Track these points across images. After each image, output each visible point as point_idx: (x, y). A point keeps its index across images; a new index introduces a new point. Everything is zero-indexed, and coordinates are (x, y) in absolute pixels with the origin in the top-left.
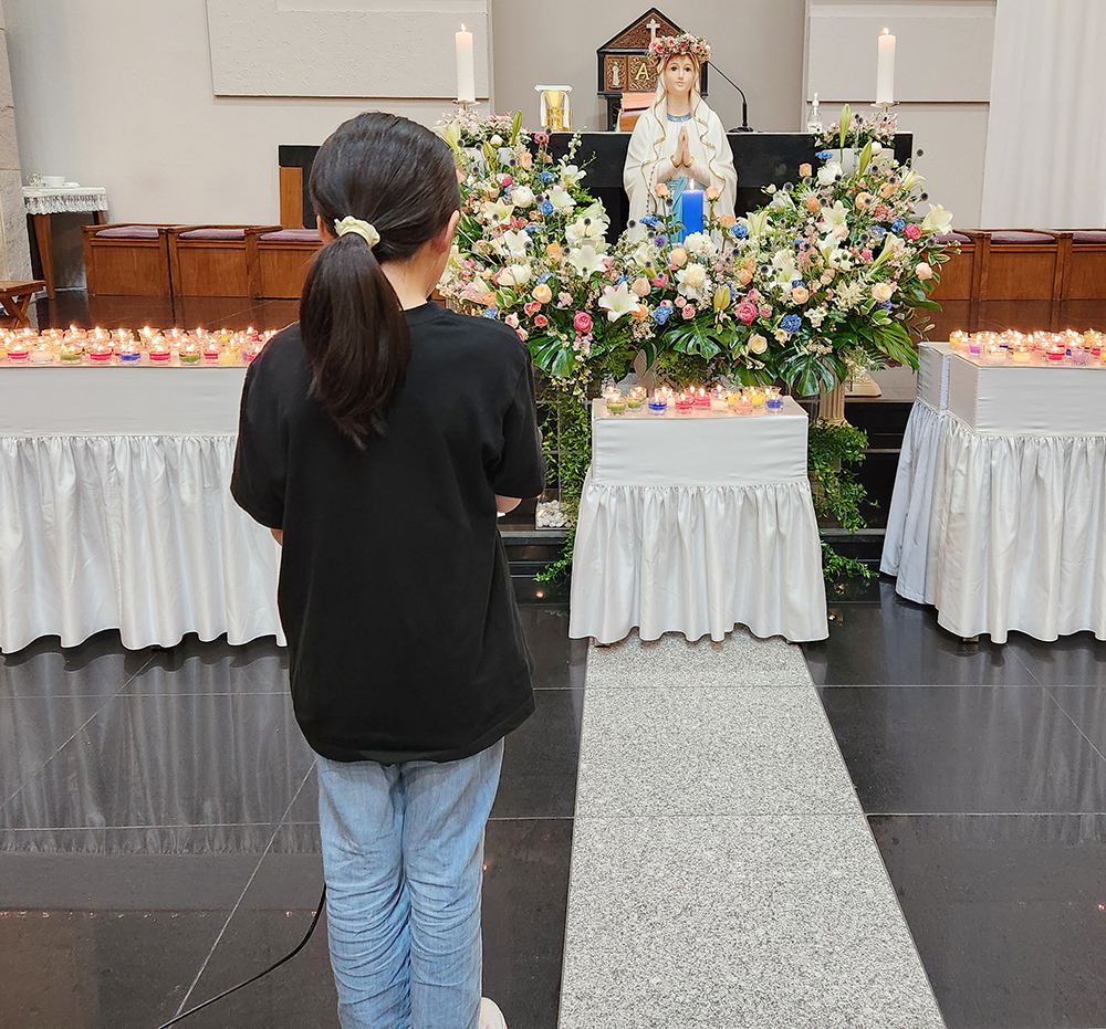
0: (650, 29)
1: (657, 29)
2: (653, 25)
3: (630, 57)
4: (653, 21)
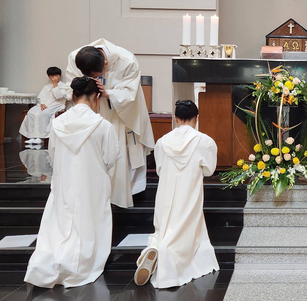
0: (290, 27)
1: (292, 27)
2: (291, 26)
3: (280, 39)
4: (291, 24)
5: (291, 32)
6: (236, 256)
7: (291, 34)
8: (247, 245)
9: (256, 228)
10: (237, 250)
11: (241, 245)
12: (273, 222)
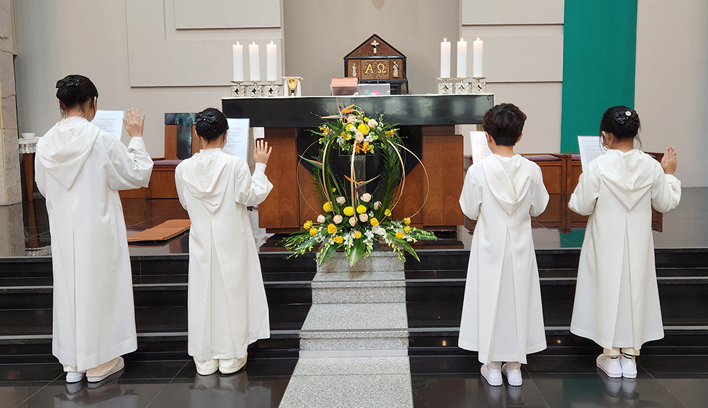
0: (373, 45)
1: (377, 45)
2: (375, 43)
3: (362, 61)
4: (375, 41)
5: (375, 52)
6: (301, 342)
7: (375, 55)
8: (315, 329)
9: (328, 305)
10: (302, 334)
11: (307, 329)
12: (348, 298)
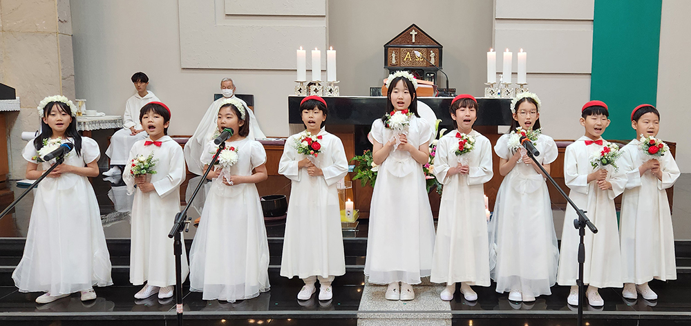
0: (412, 35)
1: (416, 35)
3: (401, 49)
4: (414, 31)
5: (414, 41)
6: (359, 321)
7: (414, 43)
8: (370, 310)
10: (359, 315)
11: (363, 309)
